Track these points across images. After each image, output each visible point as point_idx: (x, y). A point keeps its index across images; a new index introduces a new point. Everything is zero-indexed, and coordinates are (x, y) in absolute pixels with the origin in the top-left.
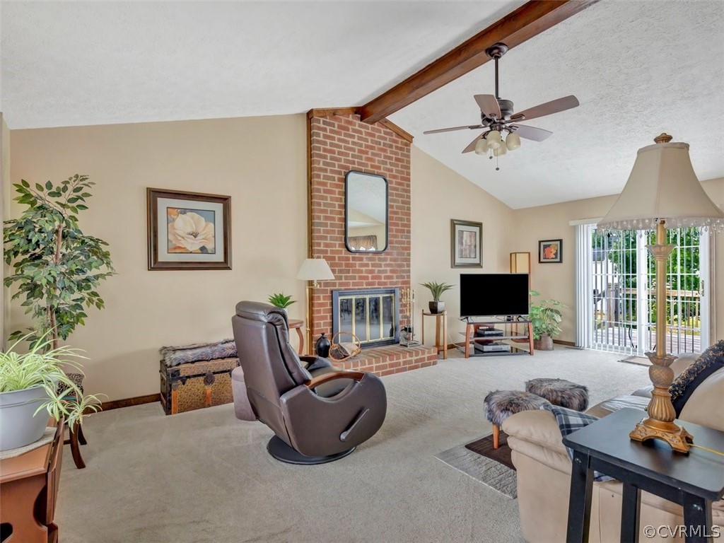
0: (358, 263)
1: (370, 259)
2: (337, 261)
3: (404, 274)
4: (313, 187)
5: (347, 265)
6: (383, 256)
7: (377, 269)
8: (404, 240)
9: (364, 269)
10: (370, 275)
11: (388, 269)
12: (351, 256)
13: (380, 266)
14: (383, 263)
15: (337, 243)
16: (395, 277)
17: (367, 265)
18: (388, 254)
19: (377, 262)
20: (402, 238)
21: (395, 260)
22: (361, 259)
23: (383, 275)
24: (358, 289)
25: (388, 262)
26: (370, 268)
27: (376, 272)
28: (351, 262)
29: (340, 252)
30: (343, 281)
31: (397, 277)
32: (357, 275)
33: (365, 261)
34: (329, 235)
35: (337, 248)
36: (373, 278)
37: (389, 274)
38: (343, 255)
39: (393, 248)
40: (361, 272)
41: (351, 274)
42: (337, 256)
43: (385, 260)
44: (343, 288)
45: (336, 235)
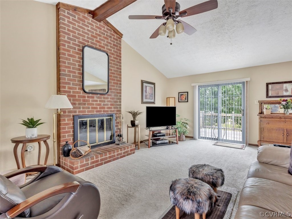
0: (91, 99)
1: (98, 98)
2: (77, 98)
3: (118, 106)
4: (60, 51)
5: (84, 101)
6: (106, 96)
7: (102, 103)
8: (118, 88)
9: (95, 103)
10: (98, 107)
11: (109, 103)
12: (86, 95)
13: (105, 101)
14: (106, 100)
15: (77, 87)
16: (113, 108)
17: (97, 101)
18: (109, 95)
19: (102, 99)
20: (117, 87)
21: (113, 99)
22: (93, 97)
23: (106, 107)
24: (91, 114)
25: (109, 100)
26: (99, 103)
27: (102, 105)
28: (86, 98)
29: (80, 93)
30: (81, 110)
31: (114, 108)
32: (90, 106)
33: (95, 99)
34: (71, 82)
35: (77, 90)
36: (100, 108)
37: (109, 106)
38: (81, 95)
39: (112, 92)
40: (93, 104)
41: (86, 106)
42: (77, 95)
43: (107, 98)
45: (77, 82)
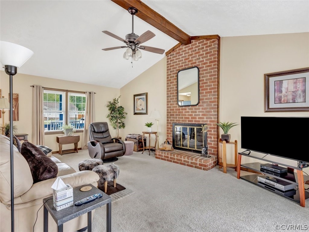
0: (184, 111)
1: (190, 109)
2: (175, 111)
3: (212, 117)
5: (179, 112)
6: (197, 107)
7: (194, 114)
9: (187, 114)
10: (190, 117)
11: (201, 114)
12: (181, 108)
13: (196, 112)
14: (197, 111)
15: (175, 103)
16: (205, 118)
17: (189, 112)
18: (200, 106)
19: (194, 110)
20: (210, 96)
21: (205, 109)
22: (186, 109)
23: (197, 117)
24: (184, 123)
25: (201, 110)
26: (190, 113)
27: (193, 115)
28: (181, 111)
29: (176, 107)
30: (178, 119)
31: (207, 118)
32: (183, 117)
33: (187, 110)
34: (172, 100)
35: (175, 105)
36: (192, 118)
37: (201, 116)
38: (177, 108)
39: (203, 102)
40: (186, 115)
41: (181, 116)
42: (175, 109)
43: (199, 109)
44: (177, 122)
45: (175, 100)
